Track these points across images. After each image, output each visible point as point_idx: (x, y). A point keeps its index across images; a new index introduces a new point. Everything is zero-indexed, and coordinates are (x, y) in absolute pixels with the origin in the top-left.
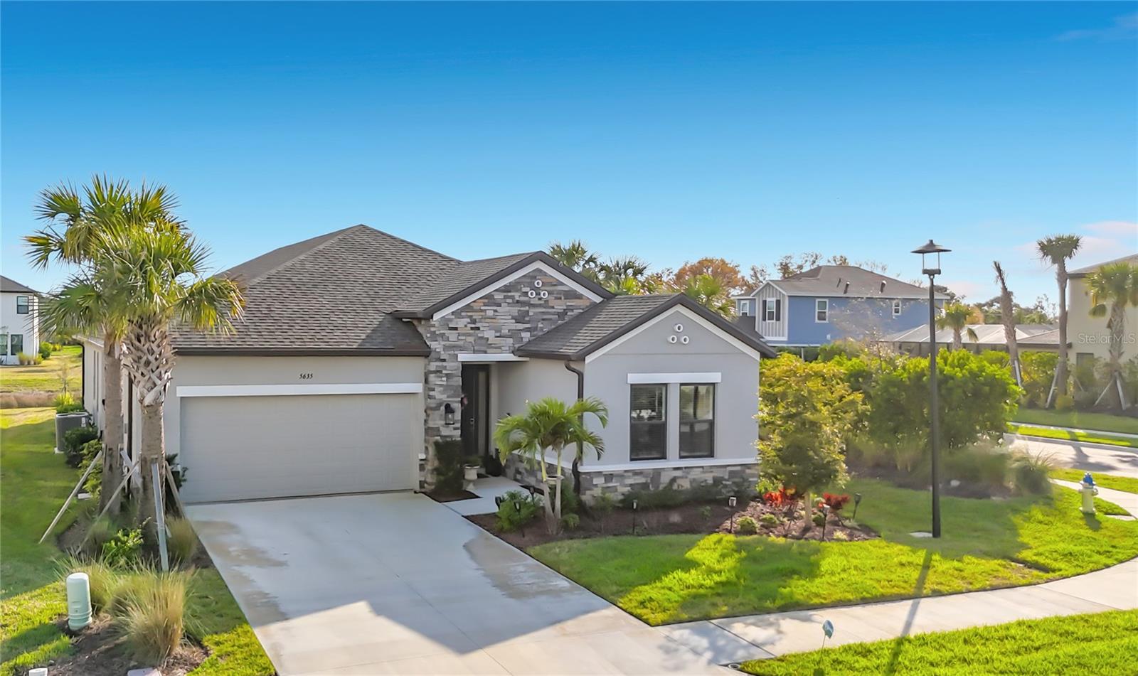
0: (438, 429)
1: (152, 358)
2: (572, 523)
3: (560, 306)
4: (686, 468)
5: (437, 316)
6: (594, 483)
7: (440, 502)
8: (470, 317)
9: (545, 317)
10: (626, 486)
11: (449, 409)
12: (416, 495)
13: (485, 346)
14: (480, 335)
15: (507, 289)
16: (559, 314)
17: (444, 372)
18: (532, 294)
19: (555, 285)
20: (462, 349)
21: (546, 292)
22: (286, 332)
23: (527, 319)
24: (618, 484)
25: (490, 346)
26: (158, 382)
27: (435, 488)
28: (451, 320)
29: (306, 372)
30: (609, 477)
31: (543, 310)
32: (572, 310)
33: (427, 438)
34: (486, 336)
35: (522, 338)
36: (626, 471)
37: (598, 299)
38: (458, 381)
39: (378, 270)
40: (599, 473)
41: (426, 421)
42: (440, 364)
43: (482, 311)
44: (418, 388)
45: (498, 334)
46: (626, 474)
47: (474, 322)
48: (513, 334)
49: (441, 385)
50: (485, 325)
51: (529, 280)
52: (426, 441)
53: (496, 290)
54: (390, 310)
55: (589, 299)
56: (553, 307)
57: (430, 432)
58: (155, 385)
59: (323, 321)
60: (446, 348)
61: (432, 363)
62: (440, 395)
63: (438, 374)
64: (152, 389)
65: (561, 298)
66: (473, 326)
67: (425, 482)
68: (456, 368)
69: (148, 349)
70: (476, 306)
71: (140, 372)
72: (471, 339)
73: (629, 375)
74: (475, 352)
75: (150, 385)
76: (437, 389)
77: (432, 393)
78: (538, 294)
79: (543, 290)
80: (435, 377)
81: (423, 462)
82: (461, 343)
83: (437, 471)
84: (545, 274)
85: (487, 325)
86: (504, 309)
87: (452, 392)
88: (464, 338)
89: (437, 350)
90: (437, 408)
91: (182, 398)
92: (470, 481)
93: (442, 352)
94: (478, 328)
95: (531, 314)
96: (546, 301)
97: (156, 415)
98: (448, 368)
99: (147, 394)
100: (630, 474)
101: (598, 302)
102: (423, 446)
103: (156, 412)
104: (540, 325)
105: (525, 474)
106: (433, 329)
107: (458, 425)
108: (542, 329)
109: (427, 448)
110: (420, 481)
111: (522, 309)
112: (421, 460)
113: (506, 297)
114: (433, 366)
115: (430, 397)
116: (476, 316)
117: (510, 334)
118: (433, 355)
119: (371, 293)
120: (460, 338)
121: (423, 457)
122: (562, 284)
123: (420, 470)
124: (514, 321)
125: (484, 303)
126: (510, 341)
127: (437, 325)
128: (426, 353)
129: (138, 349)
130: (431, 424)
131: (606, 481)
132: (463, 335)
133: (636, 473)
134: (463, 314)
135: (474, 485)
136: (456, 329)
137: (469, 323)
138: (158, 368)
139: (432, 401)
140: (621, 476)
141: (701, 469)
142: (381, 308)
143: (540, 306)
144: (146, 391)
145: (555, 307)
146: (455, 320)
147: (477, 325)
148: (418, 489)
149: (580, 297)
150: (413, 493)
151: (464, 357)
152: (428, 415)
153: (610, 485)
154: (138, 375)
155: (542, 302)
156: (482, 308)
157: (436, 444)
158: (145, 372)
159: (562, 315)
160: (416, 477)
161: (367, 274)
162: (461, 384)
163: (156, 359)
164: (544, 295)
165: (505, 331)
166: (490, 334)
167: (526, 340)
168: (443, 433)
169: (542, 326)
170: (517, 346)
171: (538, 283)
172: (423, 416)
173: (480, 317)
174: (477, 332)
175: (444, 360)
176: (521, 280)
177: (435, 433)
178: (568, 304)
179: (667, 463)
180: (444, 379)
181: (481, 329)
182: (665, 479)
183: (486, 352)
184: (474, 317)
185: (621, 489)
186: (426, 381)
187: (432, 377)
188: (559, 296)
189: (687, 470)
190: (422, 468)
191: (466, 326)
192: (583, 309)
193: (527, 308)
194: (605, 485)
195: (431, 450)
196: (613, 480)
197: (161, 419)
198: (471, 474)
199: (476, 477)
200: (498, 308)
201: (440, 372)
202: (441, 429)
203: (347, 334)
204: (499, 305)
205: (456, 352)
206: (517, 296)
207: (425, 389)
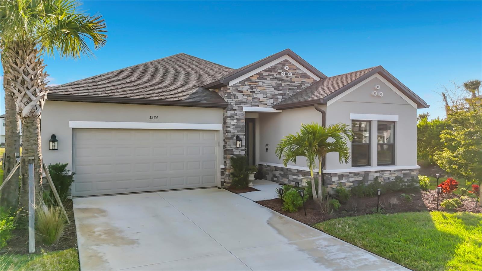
0: (232, 151)
1: (27, 79)
2: (337, 206)
3: (298, 81)
4: (381, 171)
5: (232, 83)
6: (333, 180)
7: (236, 194)
8: (250, 85)
9: (290, 87)
10: (350, 182)
11: (238, 138)
12: (219, 189)
13: (258, 102)
14: (255, 96)
15: (269, 70)
16: (297, 86)
17: (235, 117)
18: (283, 74)
19: (296, 70)
20: (245, 103)
21: (291, 73)
22: (141, 91)
23: (281, 88)
24: (346, 181)
25: (261, 103)
26: (33, 98)
27: (231, 185)
28: (239, 86)
29: (153, 115)
30: (341, 176)
31: (289, 83)
32: (304, 84)
33: (225, 156)
34: (258, 97)
35: (278, 99)
36: (350, 173)
37: (318, 79)
38: (243, 123)
39: (193, 69)
40: (336, 174)
41: (224, 146)
42: (233, 112)
43: (256, 82)
44: (220, 127)
45: (265, 96)
46: (350, 175)
47: (252, 88)
48: (273, 97)
49: (234, 125)
50: (258, 90)
51: (282, 66)
52: (225, 158)
53: (264, 71)
54: (201, 85)
55: (313, 79)
56: (294, 82)
57: (227, 152)
58: (31, 101)
59: (163, 88)
60: (236, 103)
61: (228, 112)
62: (233, 130)
63: (232, 118)
64: (28, 103)
65: (298, 77)
66: (251, 90)
67: (225, 182)
68: (242, 115)
69: (23, 71)
70: (253, 79)
71: (17, 89)
72: (250, 98)
73: (351, 114)
74: (252, 106)
75: (25, 100)
76: (232, 127)
77: (228, 129)
78: (286, 74)
79: (289, 72)
80: (230, 120)
81: (223, 170)
82: (244, 100)
83: (233, 175)
84: (290, 63)
85: (259, 90)
86: (268, 82)
87: (240, 129)
88: (246, 97)
89: (231, 104)
90: (232, 138)
91: (73, 129)
92: (251, 181)
93: (234, 105)
94: (254, 92)
95: (283, 85)
96: (291, 79)
97: (33, 125)
98: (237, 115)
99: (24, 107)
100: (353, 175)
101: (318, 81)
102: (222, 160)
103: (33, 123)
104: (287, 92)
105: (280, 177)
106: (229, 91)
107: (244, 148)
108: (288, 94)
109: (225, 162)
110: (221, 182)
111: (278, 82)
112: (222, 169)
113: (269, 75)
114: (229, 113)
115: (227, 132)
116: (253, 85)
117: (271, 96)
118: (229, 107)
119: (190, 78)
120: (244, 97)
121: (223, 167)
122: (299, 69)
123: (221, 175)
124: (273, 89)
125: (257, 77)
126: (271, 100)
127: (231, 88)
128: (224, 106)
129: (14, 70)
130: (228, 147)
131: (339, 179)
132: (246, 95)
133: (356, 174)
134: (245, 83)
135: (253, 183)
136: (242, 92)
137: (249, 89)
138: (33, 86)
139: (229, 134)
140: (348, 176)
141: (389, 172)
142: (196, 84)
143: (287, 81)
144: (23, 105)
145: (296, 82)
146: (241, 87)
147: (254, 90)
148: (220, 186)
149: (308, 77)
150: (218, 188)
151: (246, 108)
152: (226, 143)
153: (342, 181)
154: (16, 92)
155: (289, 79)
156: (256, 80)
157: (232, 159)
158: (21, 89)
159: (299, 87)
160: (219, 179)
161: (187, 70)
162: (245, 124)
163: (31, 79)
164: (290, 75)
165: (269, 95)
166: (260, 96)
167: (280, 100)
168: (235, 153)
169: (289, 92)
170: (275, 103)
171: (287, 68)
172: (222, 143)
173: (255, 86)
174: (254, 94)
175: (235, 110)
176: (276, 66)
177: (231, 153)
178: (302, 81)
179: (372, 168)
180: (236, 121)
181: (256, 92)
182: (371, 177)
183: (258, 106)
184: (252, 85)
185: (348, 184)
186: (225, 123)
187: (228, 120)
188: (298, 76)
189: (382, 173)
190: (222, 174)
191: (247, 90)
192: (310, 84)
193: (281, 82)
194: (339, 182)
195: (228, 162)
196: (344, 179)
197: (37, 128)
198: (252, 177)
199: (254, 179)
200: (265, 81)
201: (233, 117)
202: (234, 150)
203: (178, 94)
204: (266, 79)
205: (242, 106)
206: (275, 74)
207: (224, 128)
